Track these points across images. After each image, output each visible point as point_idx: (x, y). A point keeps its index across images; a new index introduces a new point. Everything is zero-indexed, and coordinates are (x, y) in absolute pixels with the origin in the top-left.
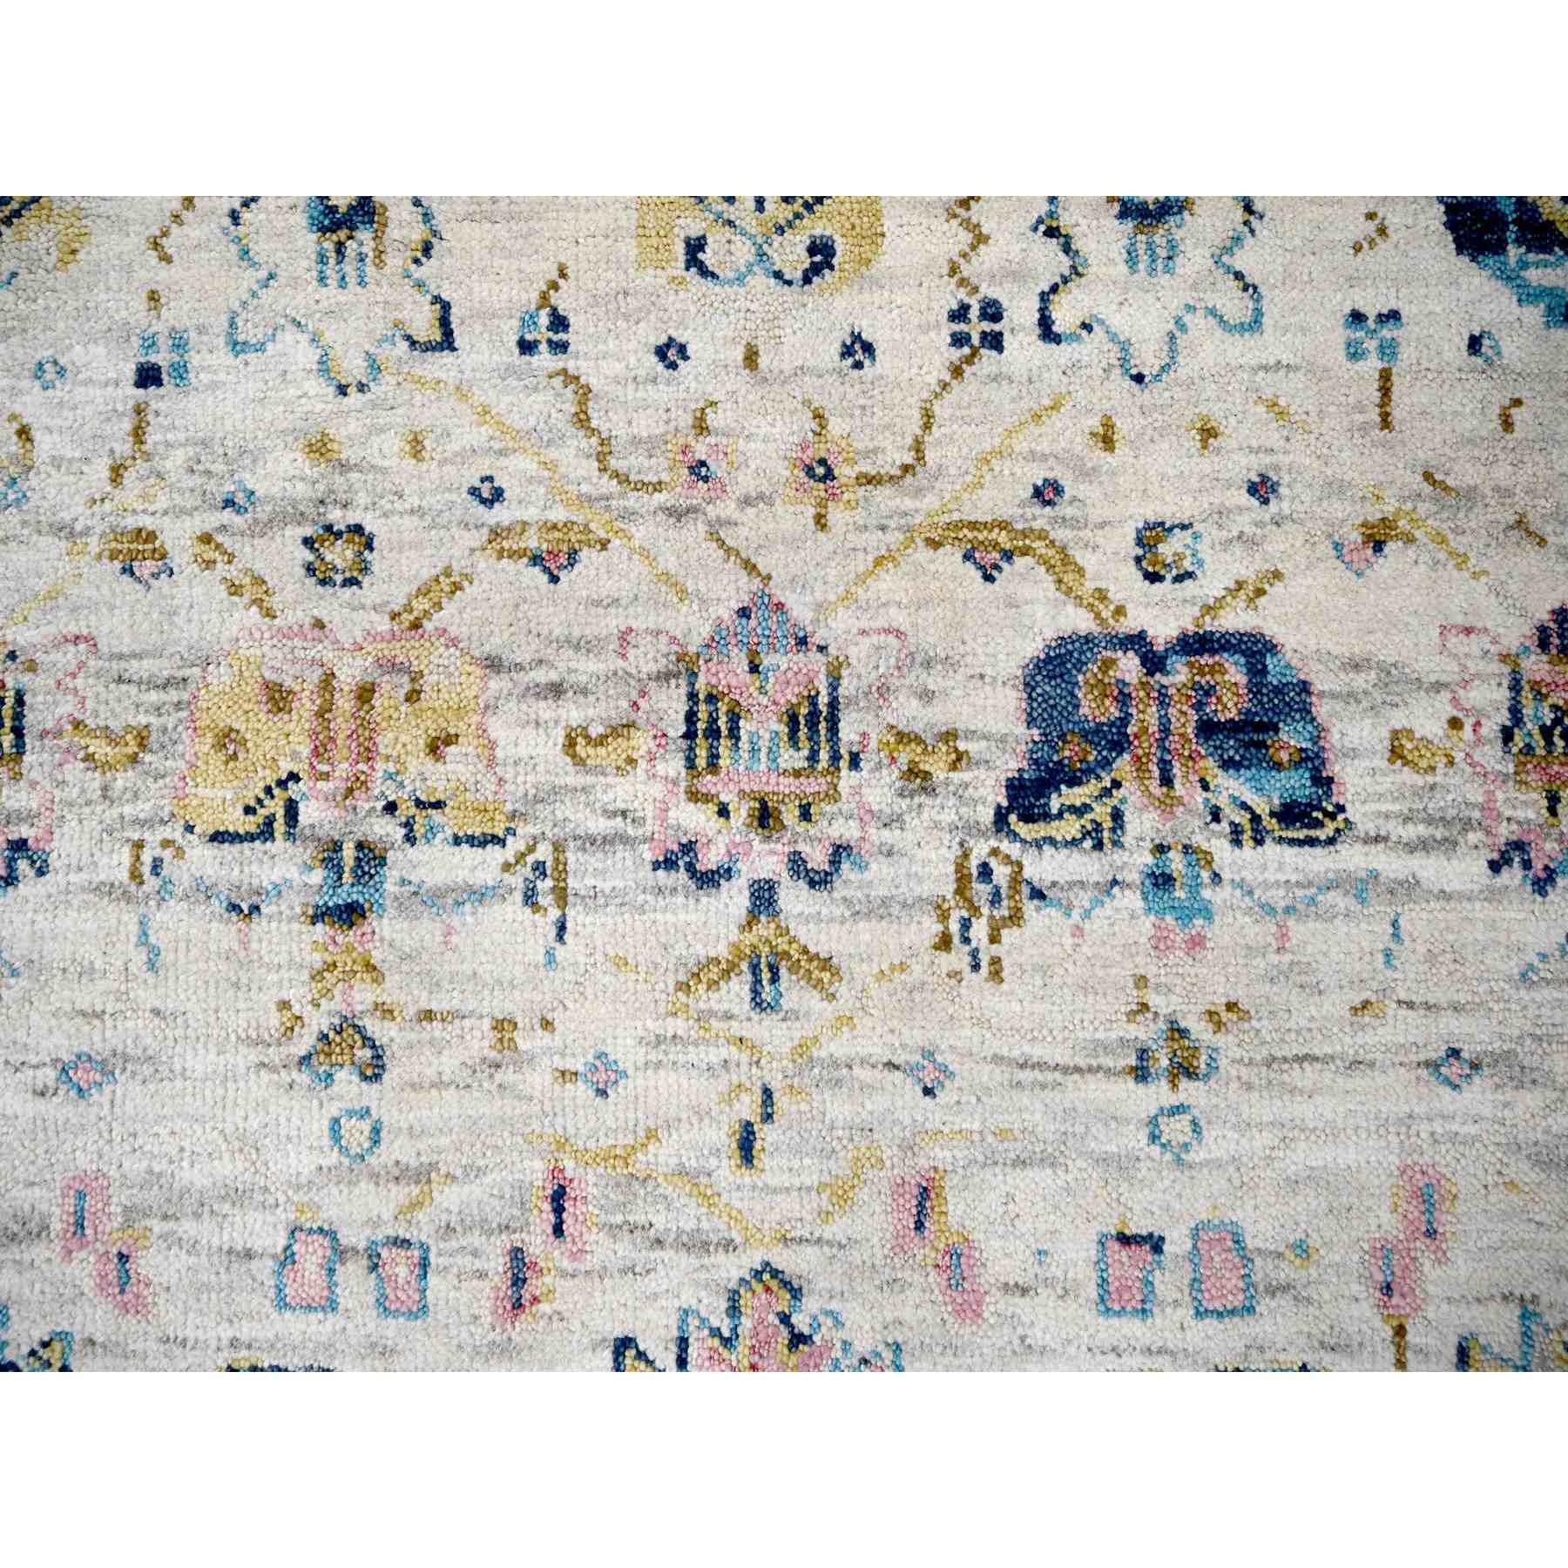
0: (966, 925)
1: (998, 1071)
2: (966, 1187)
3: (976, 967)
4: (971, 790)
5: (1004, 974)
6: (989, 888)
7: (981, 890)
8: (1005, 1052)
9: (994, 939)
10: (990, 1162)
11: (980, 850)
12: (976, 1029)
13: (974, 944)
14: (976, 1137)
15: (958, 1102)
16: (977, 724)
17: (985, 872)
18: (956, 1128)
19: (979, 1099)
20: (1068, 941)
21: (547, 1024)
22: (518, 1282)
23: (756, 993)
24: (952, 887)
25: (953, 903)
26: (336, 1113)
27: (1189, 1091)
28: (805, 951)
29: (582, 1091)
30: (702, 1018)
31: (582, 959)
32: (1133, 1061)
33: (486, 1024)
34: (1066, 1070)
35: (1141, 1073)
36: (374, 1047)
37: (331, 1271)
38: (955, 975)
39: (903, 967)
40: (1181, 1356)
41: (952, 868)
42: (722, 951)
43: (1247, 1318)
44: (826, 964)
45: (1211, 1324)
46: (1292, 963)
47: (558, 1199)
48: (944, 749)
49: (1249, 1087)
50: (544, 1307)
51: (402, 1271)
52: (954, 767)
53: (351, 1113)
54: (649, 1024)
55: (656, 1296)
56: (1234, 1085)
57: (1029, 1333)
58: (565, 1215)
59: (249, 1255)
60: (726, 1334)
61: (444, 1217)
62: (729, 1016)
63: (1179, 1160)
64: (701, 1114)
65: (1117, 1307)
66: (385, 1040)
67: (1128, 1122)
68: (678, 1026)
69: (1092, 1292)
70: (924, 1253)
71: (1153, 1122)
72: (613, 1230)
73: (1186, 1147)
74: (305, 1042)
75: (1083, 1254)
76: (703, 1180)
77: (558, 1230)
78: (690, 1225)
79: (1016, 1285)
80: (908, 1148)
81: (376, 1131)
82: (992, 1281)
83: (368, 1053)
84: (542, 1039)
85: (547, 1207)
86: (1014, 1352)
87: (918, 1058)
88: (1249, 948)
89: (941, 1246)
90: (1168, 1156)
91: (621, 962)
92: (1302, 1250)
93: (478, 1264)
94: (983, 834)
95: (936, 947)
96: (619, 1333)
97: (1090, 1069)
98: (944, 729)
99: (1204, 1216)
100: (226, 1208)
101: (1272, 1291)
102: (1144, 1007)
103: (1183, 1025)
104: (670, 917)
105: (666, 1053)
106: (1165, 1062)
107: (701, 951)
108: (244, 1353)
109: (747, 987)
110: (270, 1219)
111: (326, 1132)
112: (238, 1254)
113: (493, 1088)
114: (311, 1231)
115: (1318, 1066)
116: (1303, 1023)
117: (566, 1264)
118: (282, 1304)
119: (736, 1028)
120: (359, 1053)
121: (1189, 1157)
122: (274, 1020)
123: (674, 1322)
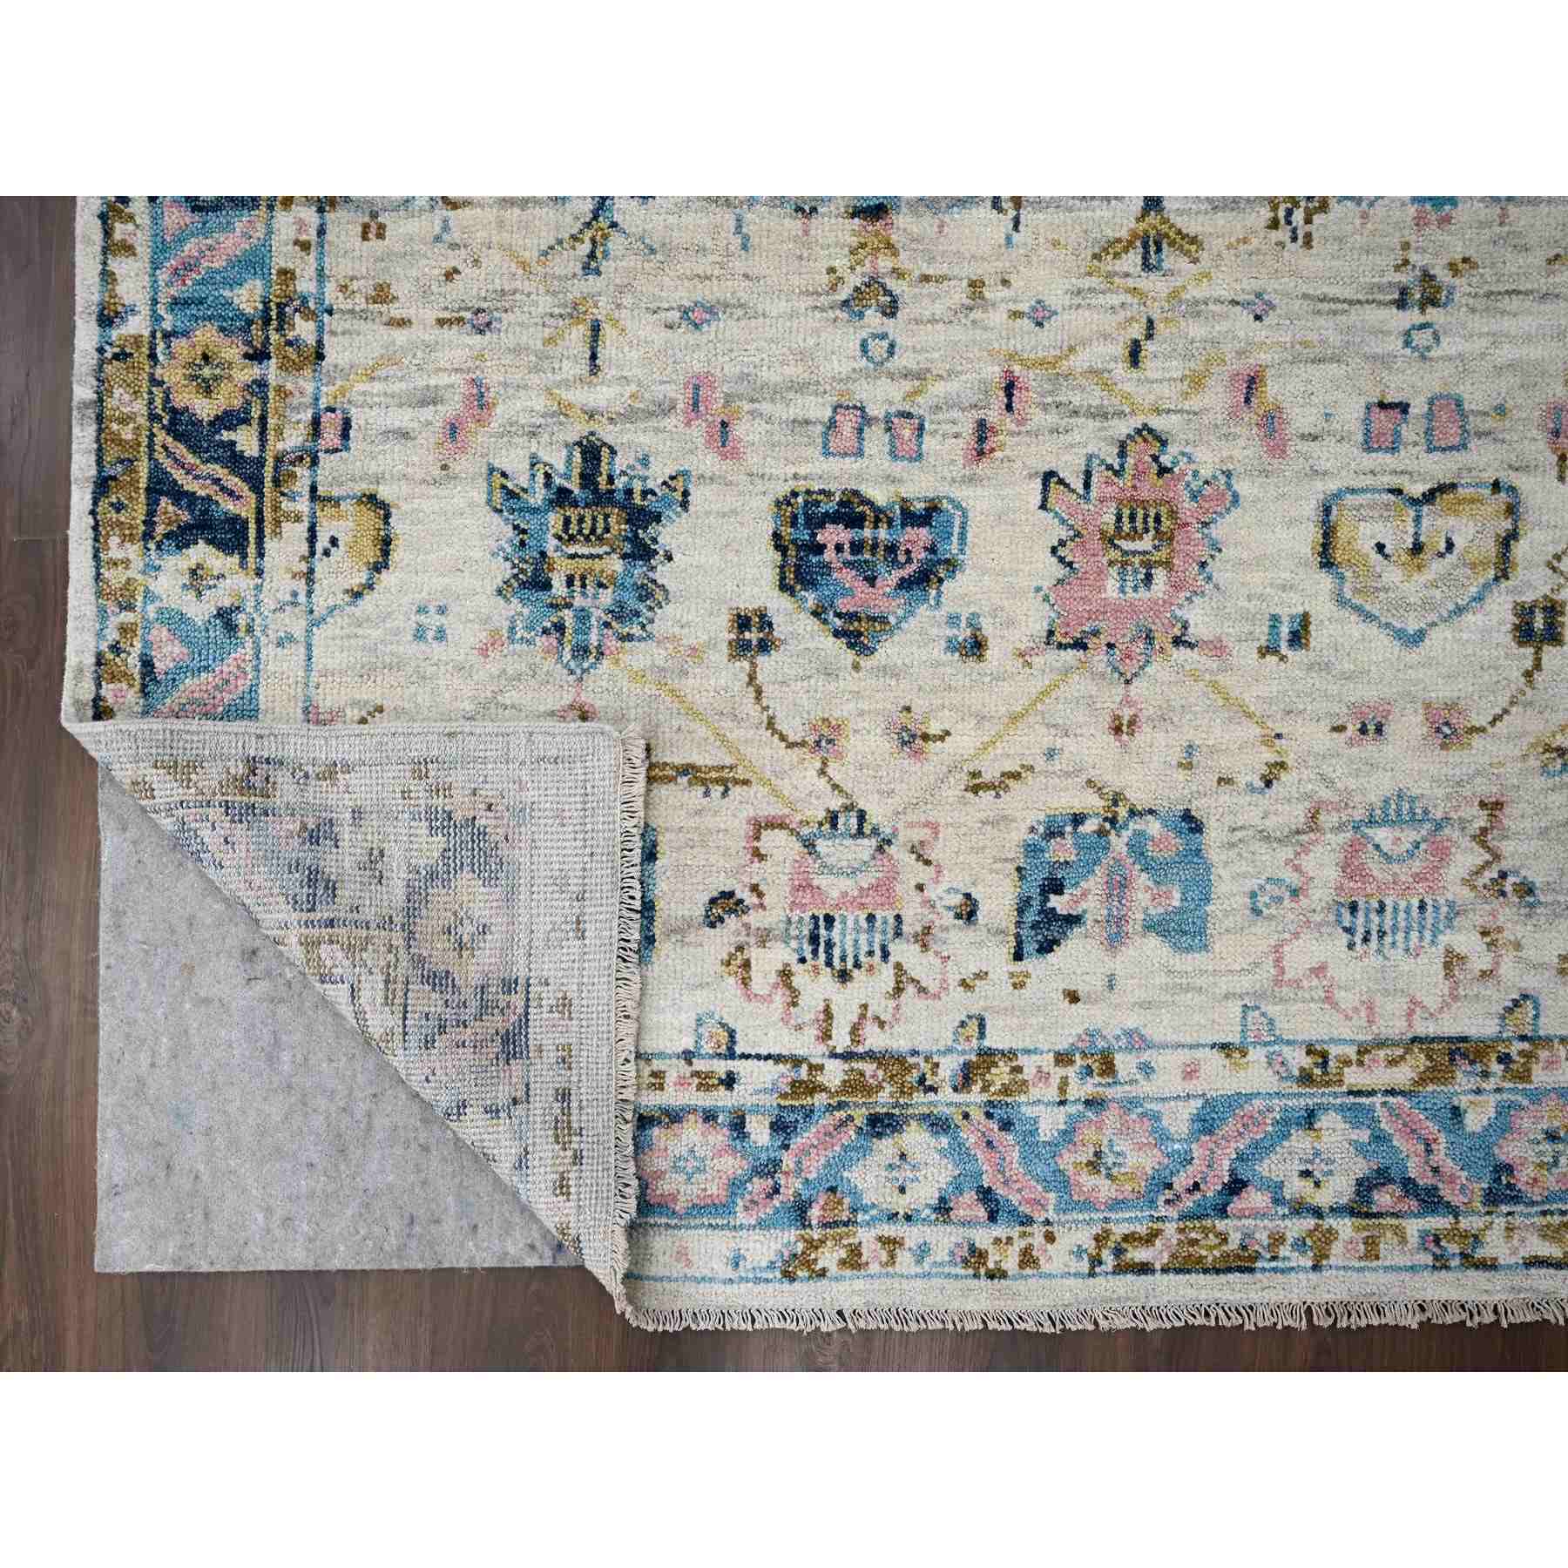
0: (1289, 212)
1: (1306, 304)
2: (1280, 376)
3: (1294, 239)
5: (1313, 244)
8: (1311, 292)
9: (1308, 221)
10: (1296, 360)
12: (1292, 278)
13: (1294, 224)
14: (1288, 345)
15: (1278, 324)
18: (1276, 340)
19: (1291, 322)
20: (1358, 222)
21: (1005, 282)
22: (981, 439)
23: (1145, 258)
25: (1279, 198)
26: (865, 335)
27: (1433, 314)
28: (1179, 232)
29: (1026, 323)
30: (1110, 276)
31: (1030, 241)
32: (1396, 296)
33: (965, 283)
34: (1351, 302)
35: (1401, 304)
36: (891, 295)
37: (860, 431)
38: (1281, 244)
39: (1245, 241)
40: (1415, 475)
42: (1124, 234)
43: (1463, 452)
44: (1193, 240)
45: (1437, 456)
46: (1509, 233)
47: (1009, 389)
49: (1473, 310)
50: (998, 454)
51: (907, 433)
53: (875, 336)
54: (1073, 280)
55: (1072, 446)
56: (1464, 309)
57: (1317, 463)
58: (1014, 398)
59: (807, 422)
60: (1117, 467)
61: (936, 400)
62: (1127, 275)
63: (1423, 357)
64: (1106, 336)
65: (1376, 446)
66: (898, 292)
67: (1389, 333)
68: (1094, 282)
69: (1360, 438)
70: (1249, 416)
71: (1408, 333)
72: (1045, 408)
73: (1428, 349)
74: (844, 293)
75: (1356, 415)
76: (1106, 375)
77: (1009, 407)
78: (1096, 402)
79: (1310, 434)
80: (1240, 353)
81: (892, 346)
82: (1294, 432)
83: (889, 299)
84: (1004, 293)
85: (1002, 394)
86: (1306, 475)
87: (1253, 297)
88: (1481, 223)
89: (1261, 412)
90: (1416, 354)
91: (1055, 244)
92: (1501, 410)
93: (956, 429)
95: (1269, 227)
96: (1046, 468)
97: (1367, 302)
99: (1437, 390)
100: (791, 395)
101: (1480, 435)
102: (1406, 262)
103: (1432, 272)
104: (1089, 214)
105: (1084, 299)
106: (1418, 296)
107: (1111, 234)
108: (802, 482)
109: (1140, 257)
110: (820, 400)
111: (858, 347)
112: (799, 423)
113: (969, 323)
114: (848, 408)
115: (1521, 297)
116: (1513, 269)
117: (1013, 427)
118: (827, 453)
119: (1131, 283)
120: (882, 299)
121: (1432, 354)
122: (825, 279)
123: (1083, 461)
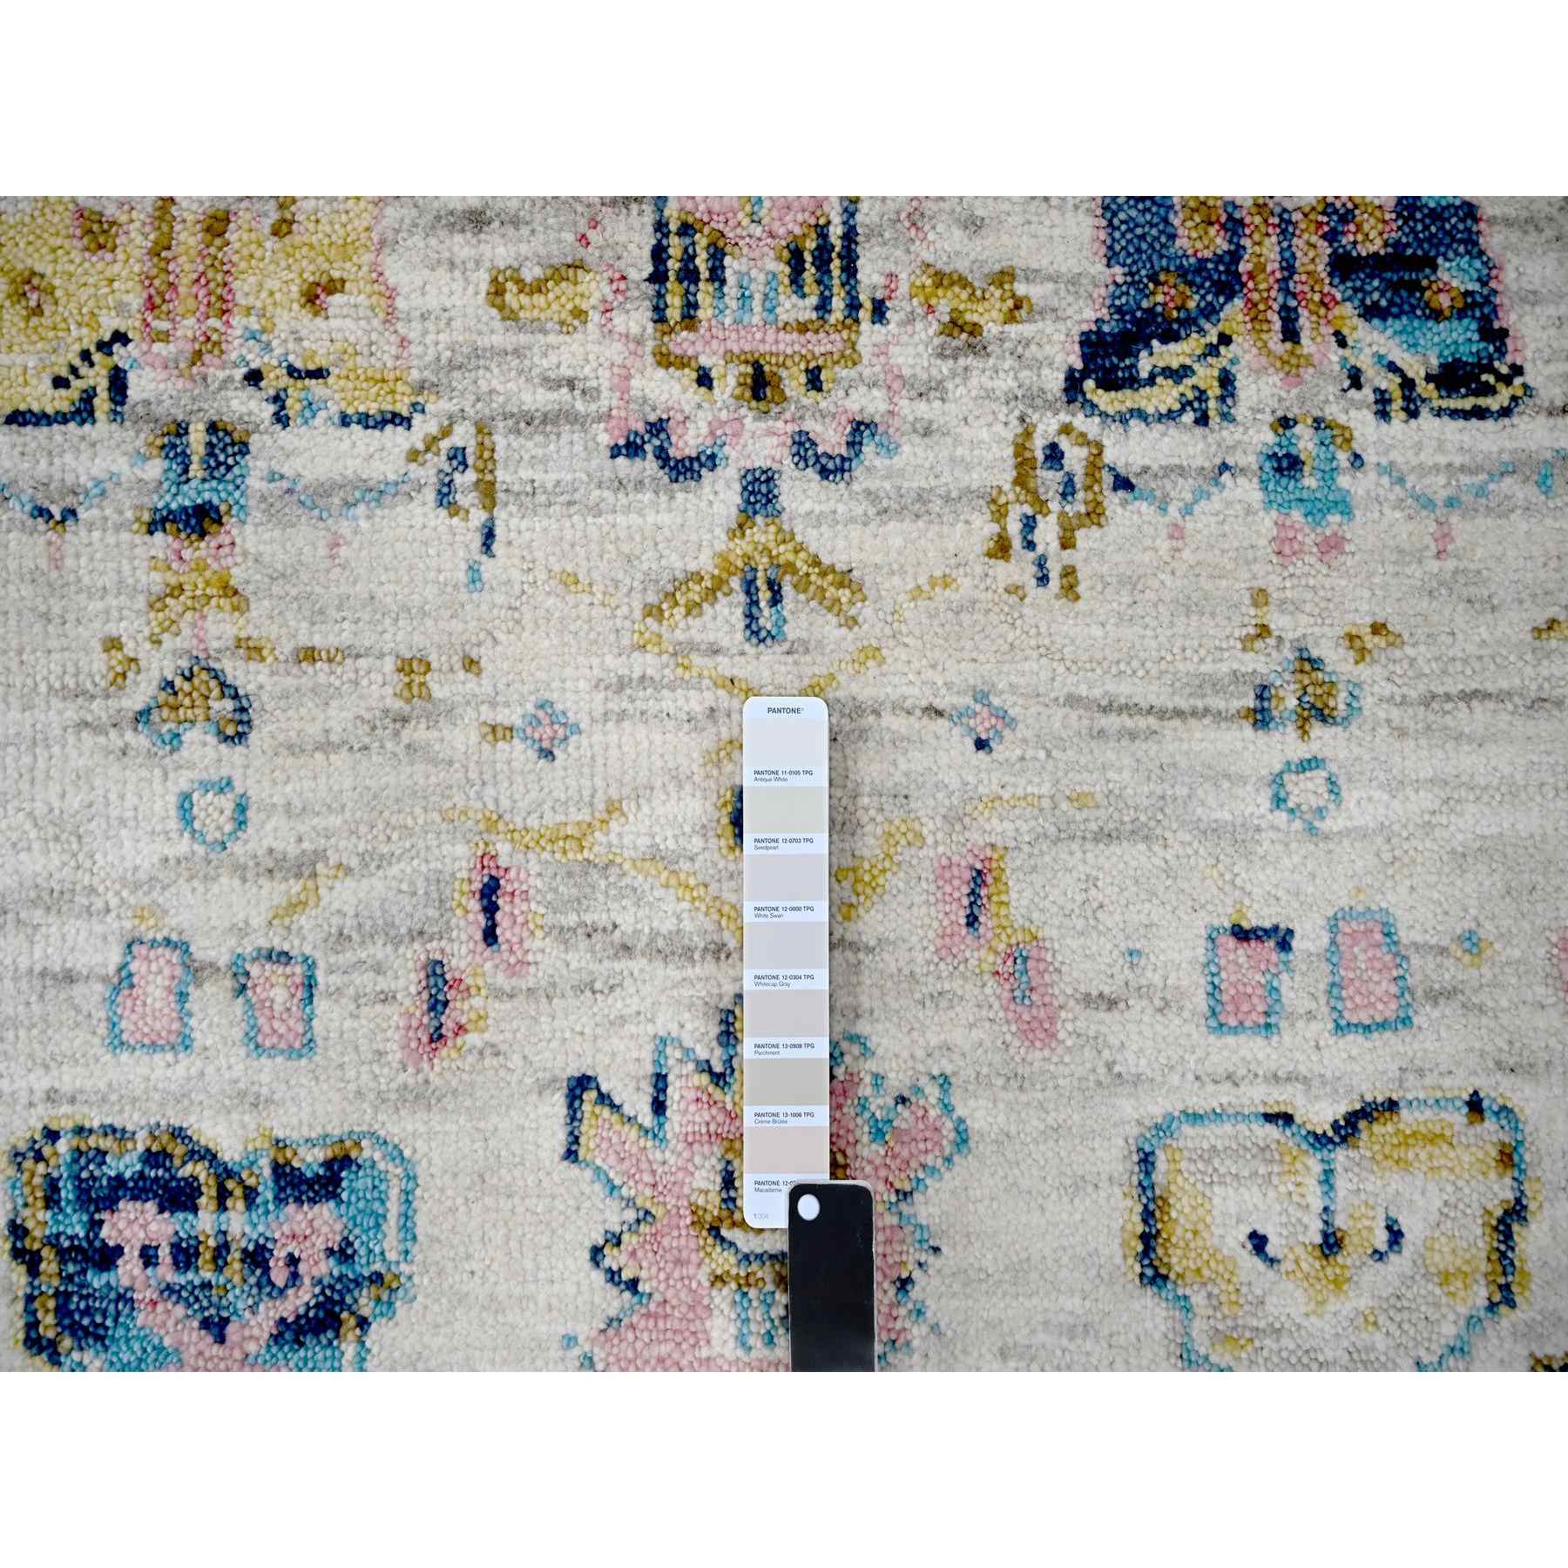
0: (1029, 524)
1: (1074, 716)
2: (1034, 869)
3: (1043, 580)
4: (1033, 347)
5: (1080, 589)
6: (1059, 476)
7: (1049, 479)
8: (1083, 690)
9: (1067, 543)
10: (1064, 835)
11: (1047, 427)
12: (1044, 661)
13: (1040, 549)
14: (1046, 803)
15: (1022, 759)
16: (1042, 262)
17: (1054, 455)
18: (1020, 792)
19: (1049, 754)
20: (1164, 545)
21: (471, 664)
22: (437, 1005)
23: (751, 617)
24: (1011, 475)
25: (1011, 497)
26: (184, 786)
27: (1323, 738)
28: (816, 562)
29: (519, 752)
30: (681, 652)
31: (516, 575)
32: (1251, 702)
33: (389, 664)
34: (1162, 714)
35: (1260, 717)
36: (236, 697)
37: (183, 997)
38: (1015, 590)
39: (946, 581)
40: (1316, 1083)
41: (1010, 451)
42: (705, 562)
43: (1403, 1032)
44: (844, 579)
45: (1354, 1042)
46: (1456, 572)
47: (489, 895)
48: (998, 293)
49: (1402, 733)
50: (472, 1039)
51: (279, 995)
52: (1011, 318)
53: (206, 787)
54: (609, 659)
55: (623, 1020)
56: (1383, 731)
57: (1119, 1057)
58: (498, 916)
59: (69, 978)
60: (718, 1068)
61: (335, 920)
62: (715, 651)
63: (1311, 830)
64: (678, 779)
65: (1233, 1022)
66: (251, 688)
67: (1243, 780)
68: (648, 663)
69: (1201, 1002)
70: (980, 956)
71: (1277, 780)
72: (563, 935)
73: (1320, 812)
74: (141, 692)
75: (1188, 954)
76: (685, 865)
77: (490, 936)
78: (668, 926)
79: (1101, 995)
80: (956, 819)
81: (242, 807)
82: (1069, 991)
83: (229, 705)
84: (467, 684)
85: (475, 905)
86: (1099, 1084)
87: (968, 700)
88: (1401, 551)
89: (1002, 947)
90: (1298, 825)
91: (570, 581)
92: (1471, 942)
93: (383, 984)
94: (1050, 406)
95: (990, 555)
96: (574, 1070)
97: (1194, 713)
98: (997, 267)
99: (1344, 902)
100: (38, 915)
101: (1434, 997)
102: (1264, 631)
103: (1315, 653)
104: (634, 519)
105: (632, 700)
106: (1292, 702)
107: (678, 563)
108: (65, 1109)
109: (739, 612)
110: (99, 929)
111: (173, 812)
112: (54, 977)
113: (400, 750)
114: (153, 944)
115: (1491, 705)
116: (1471, 649)
117: (501, 980)
118: (117, 1042)
119: (725, 666)
120: (216, 705)
121: (1325, 825)
122: (98, 663)
123: (647, 1054)
